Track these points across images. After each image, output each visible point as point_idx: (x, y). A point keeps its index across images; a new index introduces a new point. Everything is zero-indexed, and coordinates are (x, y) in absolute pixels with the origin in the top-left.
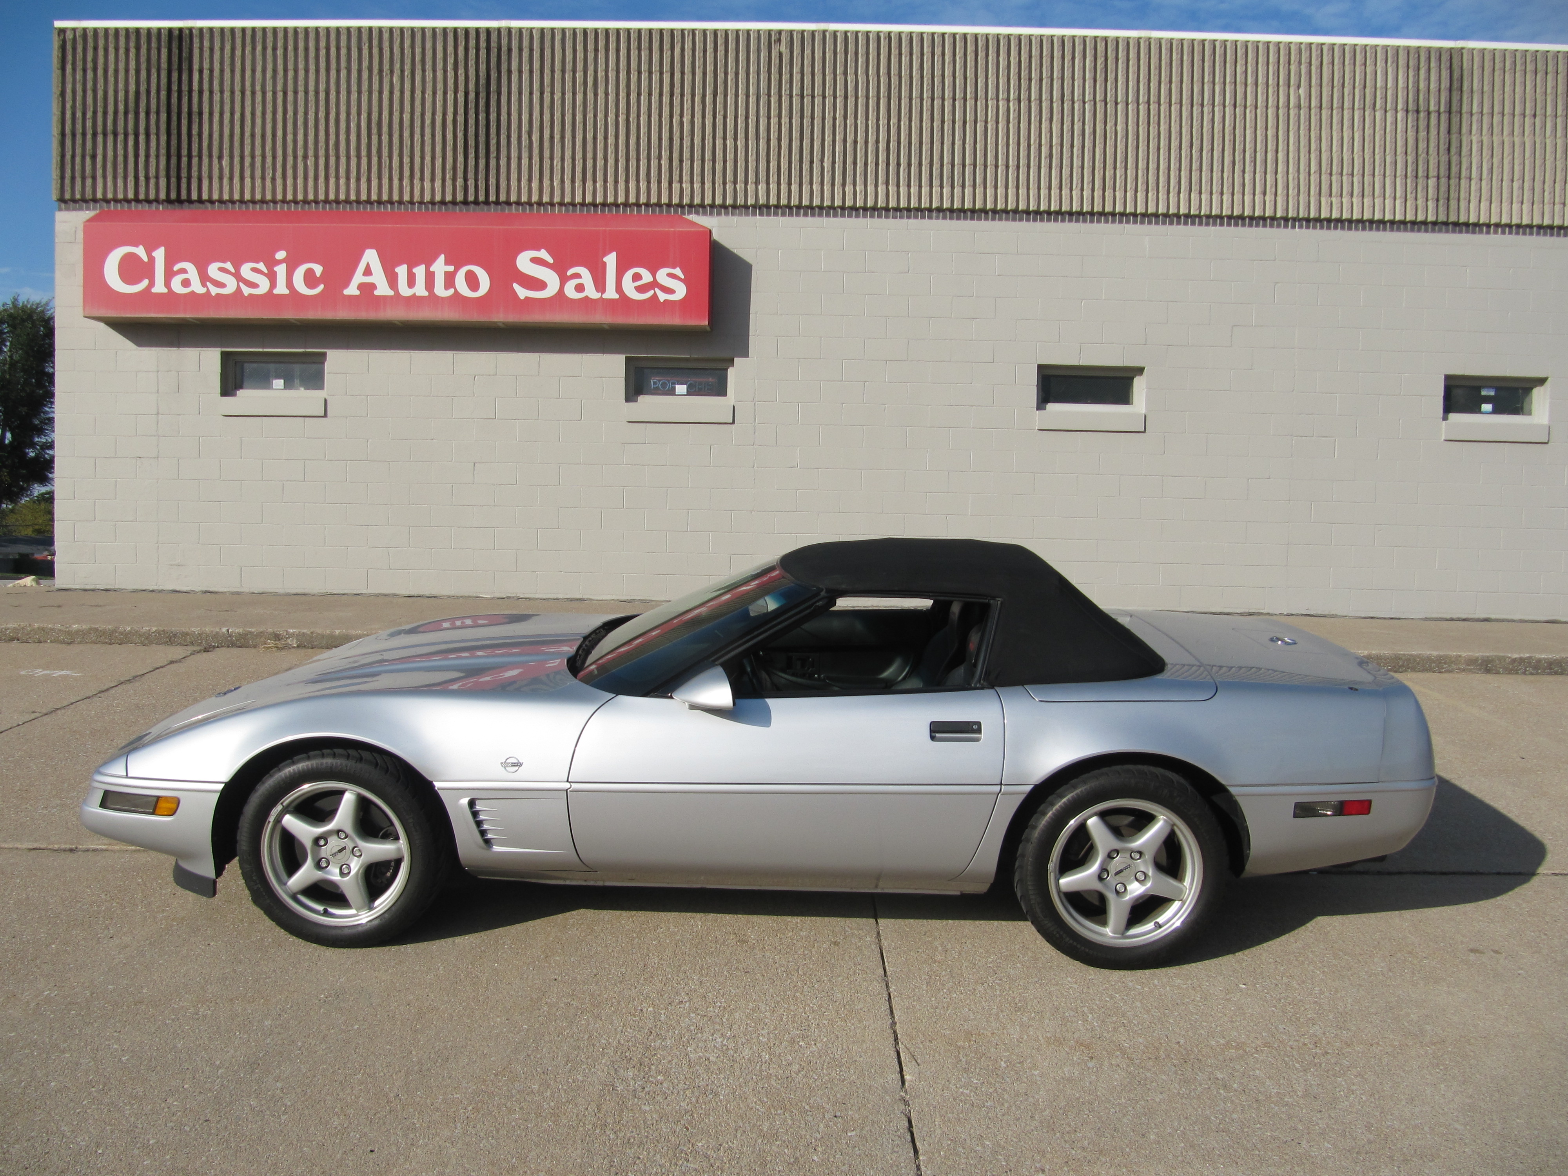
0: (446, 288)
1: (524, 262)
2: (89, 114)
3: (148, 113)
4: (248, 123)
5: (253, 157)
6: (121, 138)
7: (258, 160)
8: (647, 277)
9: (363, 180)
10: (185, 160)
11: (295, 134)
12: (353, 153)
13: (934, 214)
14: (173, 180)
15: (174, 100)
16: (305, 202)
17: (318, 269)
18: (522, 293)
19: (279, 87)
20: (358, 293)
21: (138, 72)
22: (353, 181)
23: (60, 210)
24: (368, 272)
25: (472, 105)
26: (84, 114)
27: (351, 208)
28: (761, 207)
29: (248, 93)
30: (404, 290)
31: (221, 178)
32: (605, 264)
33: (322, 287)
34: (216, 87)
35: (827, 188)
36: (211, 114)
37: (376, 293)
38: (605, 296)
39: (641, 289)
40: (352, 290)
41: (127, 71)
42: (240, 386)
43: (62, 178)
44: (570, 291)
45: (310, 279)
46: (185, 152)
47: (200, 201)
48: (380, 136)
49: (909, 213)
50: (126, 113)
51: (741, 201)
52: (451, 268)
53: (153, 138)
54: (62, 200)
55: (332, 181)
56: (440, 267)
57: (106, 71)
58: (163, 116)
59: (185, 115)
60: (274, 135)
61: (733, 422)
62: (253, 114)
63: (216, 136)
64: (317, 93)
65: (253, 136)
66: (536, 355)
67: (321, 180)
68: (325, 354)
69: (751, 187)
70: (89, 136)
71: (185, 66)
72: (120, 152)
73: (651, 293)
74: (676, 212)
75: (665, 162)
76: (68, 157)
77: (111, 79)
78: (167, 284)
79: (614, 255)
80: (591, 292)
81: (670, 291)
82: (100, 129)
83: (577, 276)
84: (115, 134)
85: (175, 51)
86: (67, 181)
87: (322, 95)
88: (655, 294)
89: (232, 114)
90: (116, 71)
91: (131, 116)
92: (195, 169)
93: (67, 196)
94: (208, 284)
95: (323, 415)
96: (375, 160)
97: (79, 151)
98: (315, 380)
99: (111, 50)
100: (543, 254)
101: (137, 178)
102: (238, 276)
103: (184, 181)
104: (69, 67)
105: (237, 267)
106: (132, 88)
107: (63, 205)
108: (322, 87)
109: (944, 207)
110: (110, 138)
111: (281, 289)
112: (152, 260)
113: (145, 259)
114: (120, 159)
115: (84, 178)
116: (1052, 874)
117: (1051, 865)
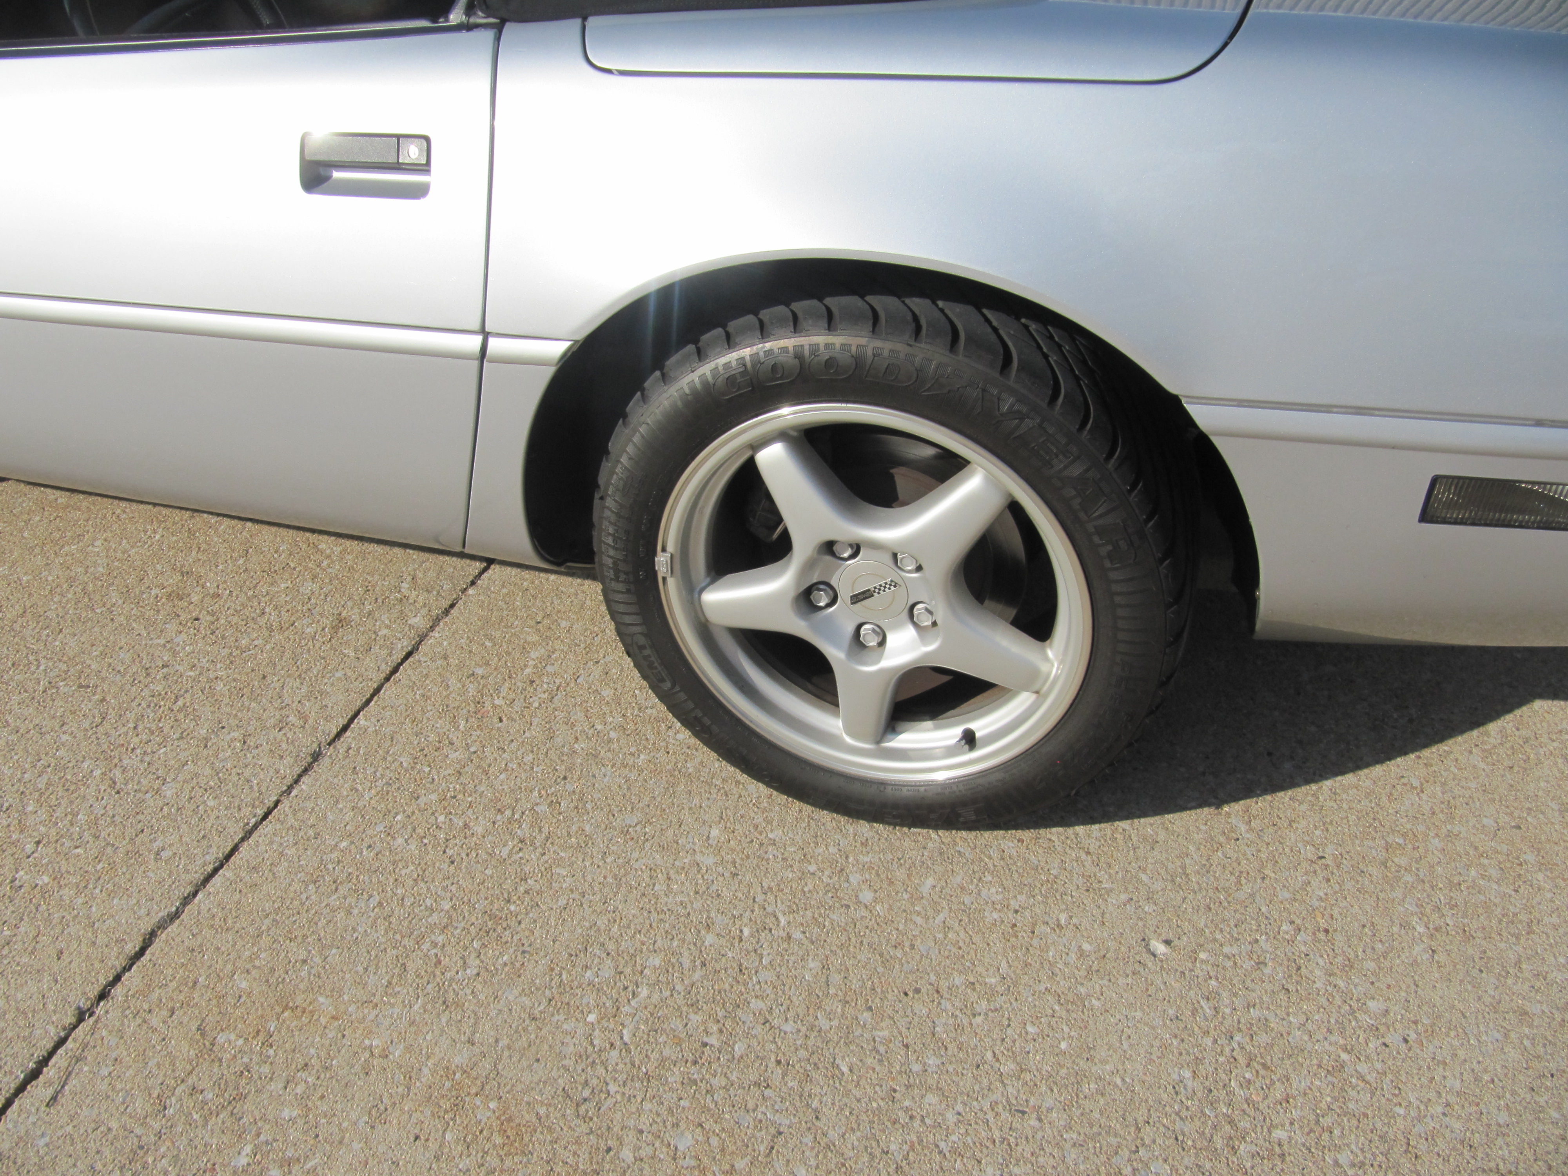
116: (671, 582)
117: (662, 561)
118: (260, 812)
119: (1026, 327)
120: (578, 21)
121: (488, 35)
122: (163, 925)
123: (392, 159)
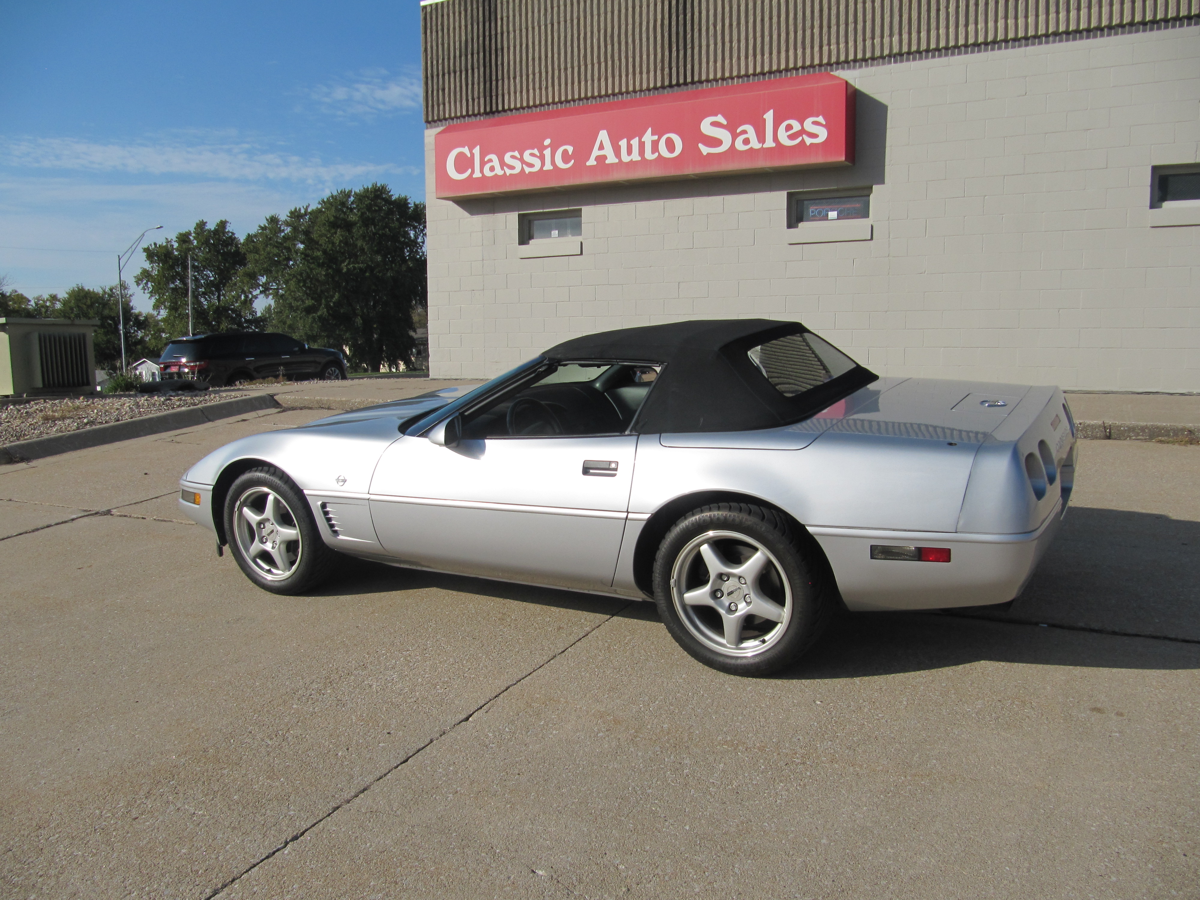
0: (653, 153)
1: (706, 127)
2: (440, 61)
3: (472, 54)
4: (531, 50)
5: (534, 74)
6: (458, 74)
7: (537, 75)
8: (796, 126)
9: (603, 80)
10: (494, 83)
11: (559, 54)
12: (595, 61)
13: (1051, 39)
14: (488, 98)
15: (487, 42)
16: (567, 101)
17: (570, 149)
18: (705, 150)
19: (549, 22)
20: (595, 163)
21: (466, 26)
22: (596, 81)
23: (427, 128)
24: (601, 147)
25: (674, 10)
26: (438, 62)
27: (596, 102)
28: (895, 56)
29: (530, 29)
30: (625, 158)
31: (515, 93)
32: (765, 120)
33: (573, 161)
34: (511, 29)
35: (952, 30)
36: (509, 48)
37: (607, 162)
38: (765, 146)
39: (792, 137)
40: (592, 162)
41: (460, 27)
42: (531, 237)
43: (427, 107)
44: (740, 146)
45: (566, 157)
46: (494, 78)
47: (504, 110)
48: (613, 45)
49: (1027, 42)
50: (460, 57)
51: (878, 53)
52: (656, 137)
53: (476, 71)
54: (427, 122)
55: (583, 83)
56: (648, 137)
57: (448, 30)
58: (481, 55)
59: (493, 52)
60: (546, 57)
61: (872, 239)
62: (533, 43)
63: (512, 63)
64: (572, 20)
65: (534, 59)
66: (721, 197)
67: (576, 84)
68: (581, 210)
69: (886, 40)
70: (440, 76)
71: (493, 18)
72: (458, 84)
73: (800, 139)
74: (826, 70)
75: (816, 31)
76: (430, 92)
77: (452, 35)
78: (482, 171)
79: (771, 112)
80: (755, 144)
81: (814, 136)
82: (446, 71)
83: (744, 132)
84: (455, 72)
85: (487, 8)
86: (430, 109)
87: (575, 22)
88: (803, 139)
89: (521, 46)
90: (454, 28)
91: (463, 58)
92: (500, 88)
93: (430, 119)
94: (505, 167)
95: (580, 253)
96: (610, 63)
97: (435, 87)
98: (577, 229)
99: (451, 15)
100: (720, 119)
101: (467, 101)
102: (522, 160)
103: (494, 98)
104: (429, 31)
105: (521, 155)
106: (463, 38)
107: (429, 125)
108: (575, 15)
109: (1060, 31)
110: (452, 75)
111: (548, 167)
112: (473, 155)
113: (469, 155)
114: (458, 89)
115: (438, 106)
116: (674, 589)
117: (672, 581)
118: (538, 666)
119: (772, 512)
120: (658, 435)
121: (635, 438)
122: (511, 685)
123: (608, 467)
